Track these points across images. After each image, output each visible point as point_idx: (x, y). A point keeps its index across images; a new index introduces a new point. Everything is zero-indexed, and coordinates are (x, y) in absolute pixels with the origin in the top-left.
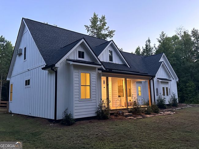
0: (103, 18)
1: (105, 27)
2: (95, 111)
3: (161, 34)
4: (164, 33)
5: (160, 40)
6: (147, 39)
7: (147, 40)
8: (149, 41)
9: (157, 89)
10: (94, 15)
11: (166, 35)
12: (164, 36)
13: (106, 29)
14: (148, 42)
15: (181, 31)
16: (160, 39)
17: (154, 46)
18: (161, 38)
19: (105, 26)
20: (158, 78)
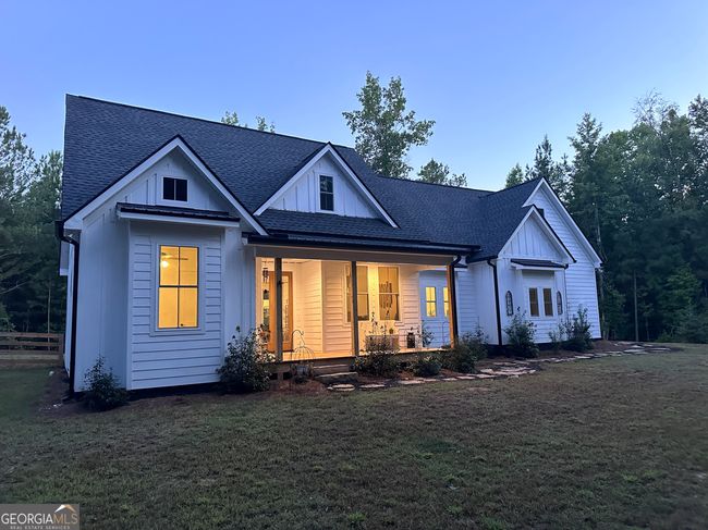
0: (396, 86)
1: (404, 114)
2: (215, 368)
3: (581, 121)
4: (591, 120)
5: (579, 141)
6: (541, 142)
7: (541, 144)
8: (547, 146)
9: (509, 295)
10: (368, 81)
11: (597, 123)
12: (591, 129)
13: (407, 118)
14: (543, 150)
15: (654, 109)
16: (579, 139)
17: (563, 162)
18: (584, 137)
19: (403, 108)
20: (512, 261)
